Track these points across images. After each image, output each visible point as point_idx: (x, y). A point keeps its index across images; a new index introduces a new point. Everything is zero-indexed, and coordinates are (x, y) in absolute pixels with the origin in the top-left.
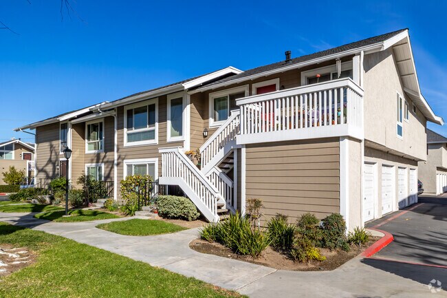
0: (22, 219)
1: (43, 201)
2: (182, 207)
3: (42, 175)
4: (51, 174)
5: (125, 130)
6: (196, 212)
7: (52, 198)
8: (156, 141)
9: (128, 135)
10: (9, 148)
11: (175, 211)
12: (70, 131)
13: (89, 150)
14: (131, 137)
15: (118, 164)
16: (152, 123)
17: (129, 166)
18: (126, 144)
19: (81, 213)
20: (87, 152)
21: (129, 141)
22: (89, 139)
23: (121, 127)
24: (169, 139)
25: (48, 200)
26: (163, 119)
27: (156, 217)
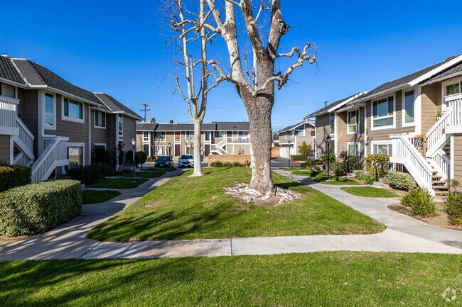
0: (305, 180)
1: (319, 169)
2: (404, 181)
3: (320, 151)
4: (324, 150)
5: (372, 117)
6: (415, 186)
7: (324, 168)
8: (394, 126)
9: (374, 121)
10: (301, 128)
11: (399, 184)
12: (336, 119)
13: (350, 131)
14: (377, 123)
15: (367, 144)
16: (391, 111)
17: (375, 146)
18: (373, 128)
19: (337, 180)
20: (349, 133)
21: (375, 126)
22: (349, 123)
23: (369, 116)
24: (404, 125)
25: (322, 169)
26: (399, 109)
27: (387, 187)
